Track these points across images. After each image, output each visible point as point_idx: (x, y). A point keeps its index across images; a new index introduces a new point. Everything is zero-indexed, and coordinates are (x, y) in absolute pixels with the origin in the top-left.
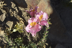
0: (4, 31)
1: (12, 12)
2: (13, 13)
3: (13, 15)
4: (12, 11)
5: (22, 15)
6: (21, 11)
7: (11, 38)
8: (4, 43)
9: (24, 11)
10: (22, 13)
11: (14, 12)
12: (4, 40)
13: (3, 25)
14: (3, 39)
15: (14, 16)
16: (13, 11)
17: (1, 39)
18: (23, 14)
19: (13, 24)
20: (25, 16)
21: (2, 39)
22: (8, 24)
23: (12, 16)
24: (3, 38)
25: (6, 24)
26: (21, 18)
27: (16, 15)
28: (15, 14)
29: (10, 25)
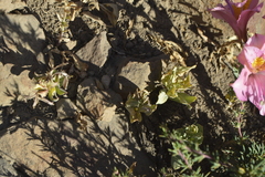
0: (115, 107)
1: (131, 23)
2: (135, 23)
3: (136, 33)
4: (126, 18)
5: (173, 30)
6: (164, 10)
7: (147, 134)
8: (121, 155)
9: (175, 11)
10: (168, 18)
11: (139, 18)
12: (117, 146)
13: (106, 80)
14: (114, 139)
15: (137, 37)
16: (133, 18)
17: (107, 143)
18: (175, 24)
19: (149, 72)
20: (182, 30)
21: (110, 140)
22: (129, 76)
23: (133, 36)
24: (114, 135)
25: (123, 74)
26: (170, 44)
27: (147, 33)
28: (141, 26)
29: (141, 77)
